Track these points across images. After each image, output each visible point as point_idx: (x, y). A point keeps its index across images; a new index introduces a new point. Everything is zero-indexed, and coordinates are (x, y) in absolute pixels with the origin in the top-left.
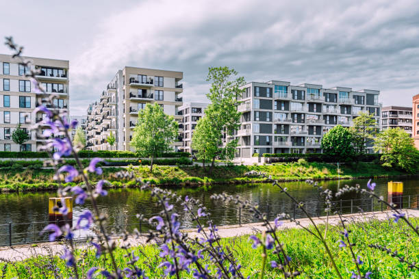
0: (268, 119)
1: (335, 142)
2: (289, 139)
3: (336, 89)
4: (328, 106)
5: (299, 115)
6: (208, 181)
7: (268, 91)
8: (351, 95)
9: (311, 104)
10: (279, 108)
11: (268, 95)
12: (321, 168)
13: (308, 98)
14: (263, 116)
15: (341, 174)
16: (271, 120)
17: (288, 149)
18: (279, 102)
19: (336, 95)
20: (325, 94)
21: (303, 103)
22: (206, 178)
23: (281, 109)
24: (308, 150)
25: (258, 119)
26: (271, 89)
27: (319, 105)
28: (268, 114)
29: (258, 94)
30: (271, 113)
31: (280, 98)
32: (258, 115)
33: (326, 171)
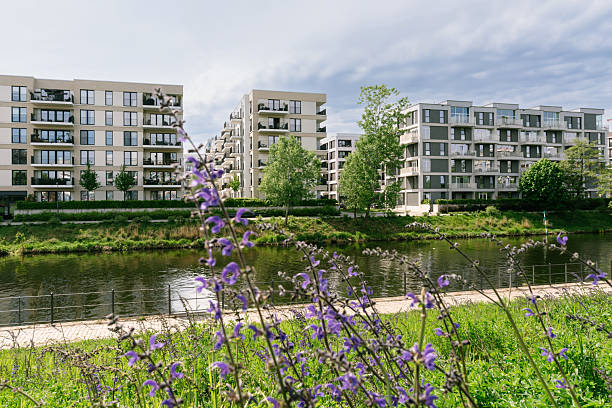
0: (442, 153)
1: (540, 183)
2: (472, 179)
3: (538, 108)
4: (527, 132)
5: (486, 146)
6: (360, 237)
7: (442, 115)
8: (562, 116)
9: (503, 131)
10: (457, 137)
11: (442, 120)
12: (519, 220)
13: (499, 123)
14: (434, 149)
15: (548, 227)
16: (446, 154)
17: (471, 193)
18: (457, 129)
19: (539, 116)
20: (523, 116)
21: (491, 130)
22: (358, 233)
23: (460, 139)
24: (500, 193)
25: (428, 153)
26: (446, 112)
27: (515, 132)
28: (442, 146)
29: (427, 120)
30: (446, 145)
31: (459, 124)
32: (428, 147)
33: (526, 223)
